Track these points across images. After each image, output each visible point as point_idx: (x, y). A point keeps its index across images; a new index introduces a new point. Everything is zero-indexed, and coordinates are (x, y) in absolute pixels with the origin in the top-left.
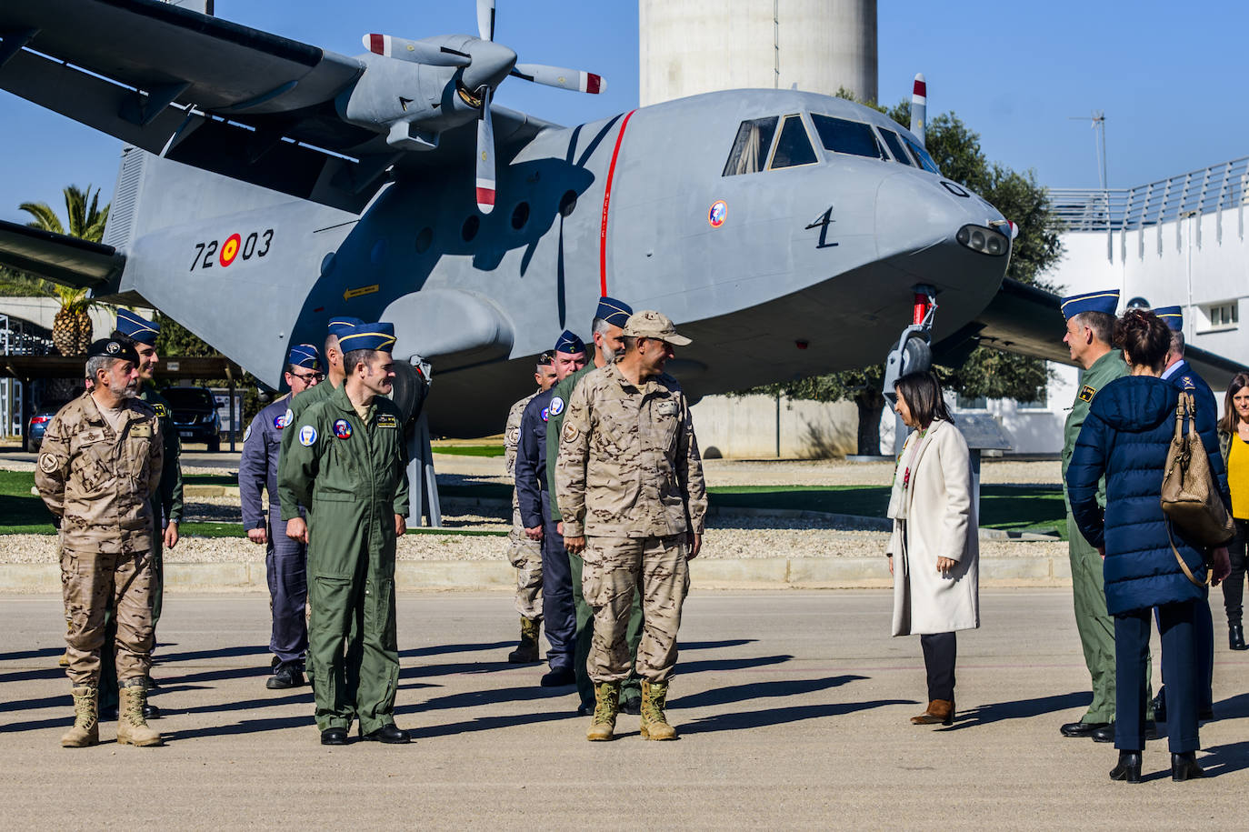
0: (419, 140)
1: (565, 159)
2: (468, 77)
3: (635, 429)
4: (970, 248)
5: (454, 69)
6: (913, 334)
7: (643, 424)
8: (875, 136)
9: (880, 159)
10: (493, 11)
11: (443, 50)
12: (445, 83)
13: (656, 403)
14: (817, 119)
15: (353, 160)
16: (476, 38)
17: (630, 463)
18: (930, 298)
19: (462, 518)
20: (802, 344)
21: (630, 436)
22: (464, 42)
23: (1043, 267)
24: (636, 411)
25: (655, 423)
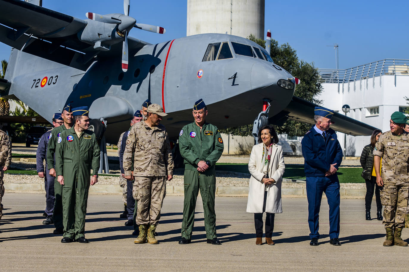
0: (104, 47)
1: (152, 55)
2: (120, 27)
3: (150, 141)
4: (281, 87)
5: (116, 25)
6: (262, 115)
7: (153, 140)
8: (252, 50)
9: (253, 57)
10: (129, 6)
11: (112, 18)
12: (113, 29)
13: (157, 133)
14: (233, 44)
15: (84, 53)
16: (123, 15)
17: (148, 152)
18: (268, 103)
19: (117, 171)
20: (227, 117)
21: (148, 143)
22: (119, 15)
23: (316, 94)
24: (150, 136)
25: (157, 139)
